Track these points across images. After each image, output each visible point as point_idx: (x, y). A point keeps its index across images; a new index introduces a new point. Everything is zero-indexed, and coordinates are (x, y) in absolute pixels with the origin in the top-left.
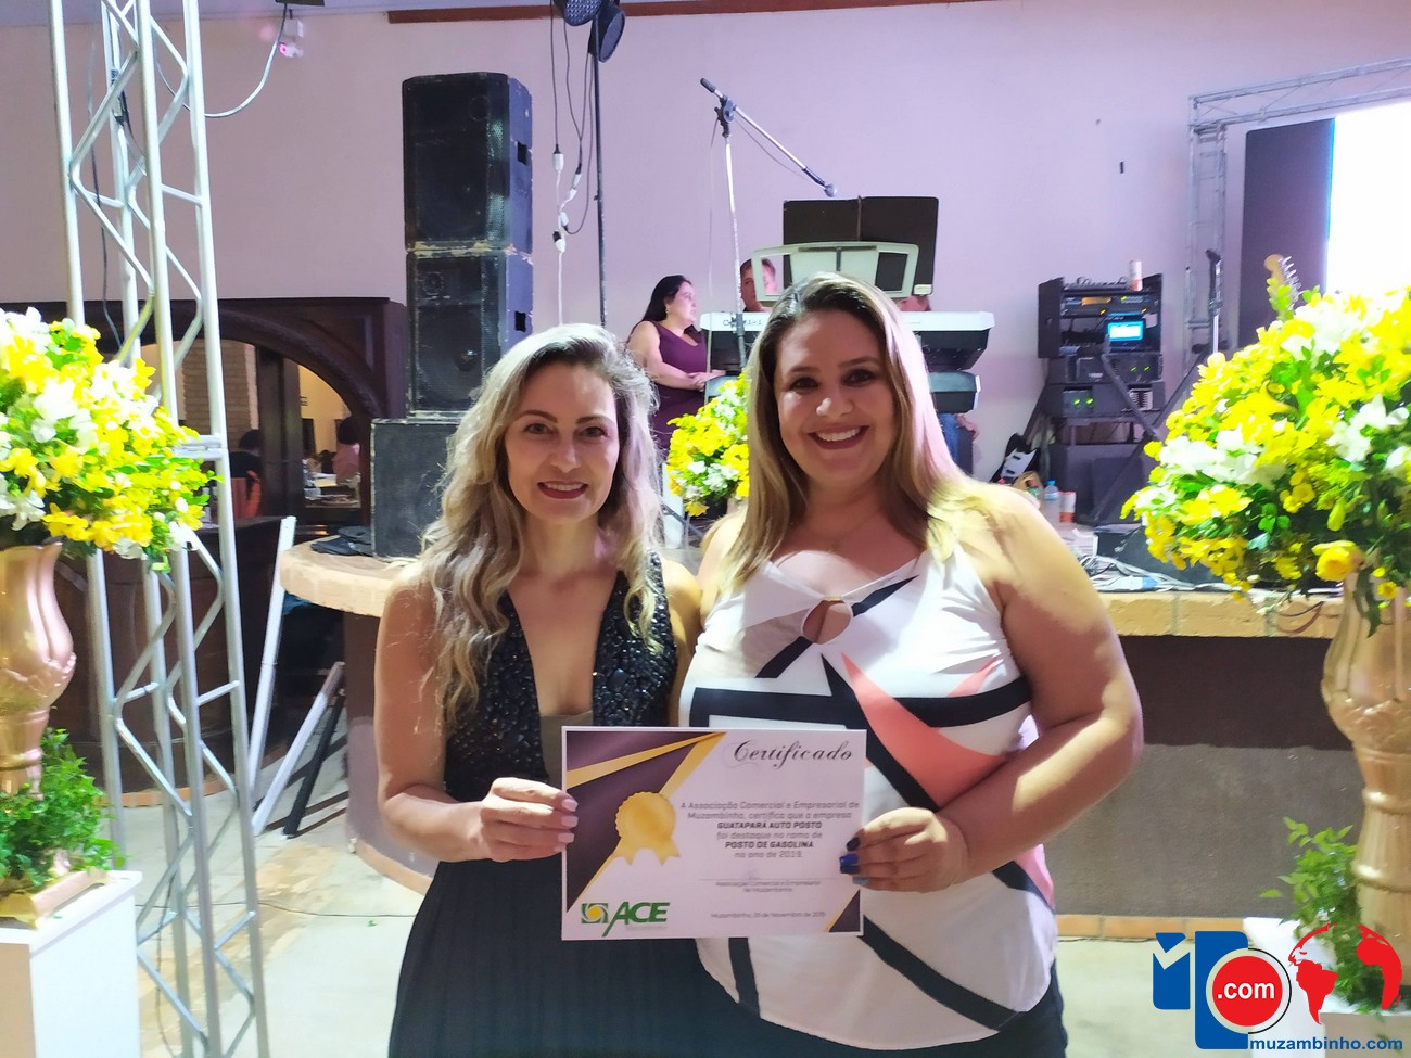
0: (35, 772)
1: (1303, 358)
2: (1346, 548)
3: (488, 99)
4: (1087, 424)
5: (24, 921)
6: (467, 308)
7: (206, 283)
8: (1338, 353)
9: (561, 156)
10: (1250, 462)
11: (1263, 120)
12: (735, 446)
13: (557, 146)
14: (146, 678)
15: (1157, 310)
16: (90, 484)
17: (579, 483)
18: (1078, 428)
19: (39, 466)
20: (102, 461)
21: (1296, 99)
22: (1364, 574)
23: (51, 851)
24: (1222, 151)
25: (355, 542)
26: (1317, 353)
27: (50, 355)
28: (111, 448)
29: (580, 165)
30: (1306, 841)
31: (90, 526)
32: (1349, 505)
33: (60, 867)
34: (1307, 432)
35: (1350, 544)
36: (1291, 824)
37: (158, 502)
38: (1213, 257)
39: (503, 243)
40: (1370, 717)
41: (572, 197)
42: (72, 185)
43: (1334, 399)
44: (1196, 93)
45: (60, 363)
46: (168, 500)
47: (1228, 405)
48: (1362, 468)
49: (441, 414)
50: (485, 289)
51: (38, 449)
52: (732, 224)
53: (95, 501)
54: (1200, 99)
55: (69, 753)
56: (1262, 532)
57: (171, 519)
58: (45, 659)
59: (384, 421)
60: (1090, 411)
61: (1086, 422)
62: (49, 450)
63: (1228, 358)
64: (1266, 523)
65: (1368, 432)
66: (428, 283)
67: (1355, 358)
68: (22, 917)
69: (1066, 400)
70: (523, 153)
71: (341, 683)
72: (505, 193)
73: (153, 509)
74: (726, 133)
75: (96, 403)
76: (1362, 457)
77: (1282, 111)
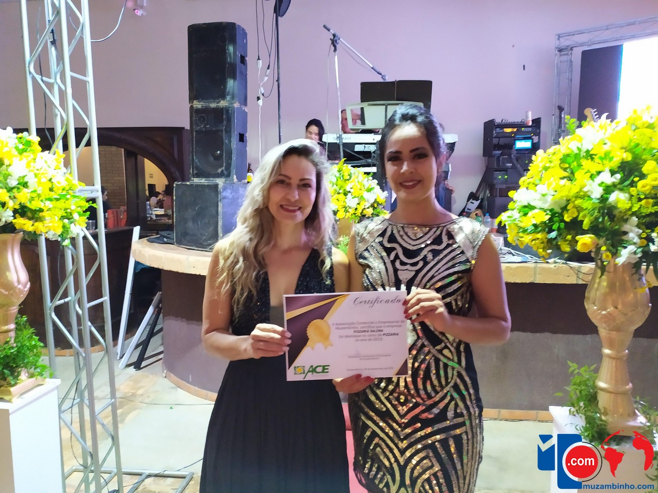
0: (12, 334)
1: (576, 151)
2: (590, 237)
3: (227, 34)
4: (505, 187)
5: (7, 399)
6: (217, 131)
7: (91, 117)
8: (593, 149)
9: (261, 61)
10: (550, 199)
11: (590, 45)
12: (336, 195)
13: (259, 56)
14: (65, 295)
15: (538, 134)
16: (34, 206)
17: (297, 206)
18: (500, 189)
19: (10, 197)
20: (39, 196)
21: (605, 35)
22: (598, 249)
23: (20, 369)
24: (571, 60)
25: (166, 238)
26: (584, 149)
27: (17, 148)
28: (43, 190)
29: (269, 65)
30: (577, 371)
31: (33, 225)
32: (592, 218)
33: (23, 376)
34: (575, 185)
35: (593, 236)
36: (570, 363)
37: (65, 215)
38: (561, 109)
39: (233, 102)
40: (604, 315)
41: (265, 80)
42: (30, 73)
43: (588, 170)
44: (560, 32)
45: (21, 152)
46: (71, 215)
48: (599, 201)
49: (205, 180)
50: (225, 123)
51: (10, 190)
52: (337, 93)
53: (36, 213)
54: (561, 36)
55: (28, 326)
56: (554, 230)
57: (71, 223)
58: (16, 284)
59: (179, 183)
62: (15, 190)
63: (545, 152)
64: (555, 227)
65: (603, 185)
66: (200, 119)
67: (600, 151)
68: (6, 398)
69: (495, 176)
70: (243, 60)
71: (160, 301)
72: (234, 78)
73: (63, 218)
74: (335, 50)
75: (38, 170)
76: (599, 196)
77: (599, 41)
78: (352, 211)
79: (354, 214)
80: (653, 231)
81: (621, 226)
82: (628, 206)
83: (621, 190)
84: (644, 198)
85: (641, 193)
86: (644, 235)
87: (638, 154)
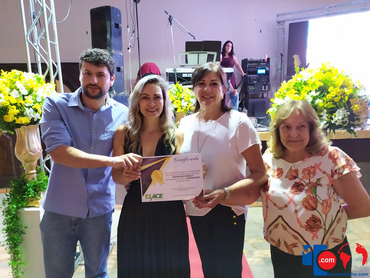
1: (301, 82)
8: (307, 81)
9: (129, 28)
11: (293, 21)
13: (128, 26)
15: (269, 66)
17: (155, 109)
18: (251, 94)
21: (300, 16)
24: (284, 28)
26: (303, 81)
34: (301, 97)
38: (282, 55)
42: (27, 40)
43: (306, 90)
44: (278, 13)
47: (286, 91)
52: (173, 47)
54: (279, 15)
60: (254, 90)
61: (253, 93)
65: (312, 96)
67: (310, 82)
68: (36, 205)
69: (248, 87)
74: (171, 24)
77: (297, 18)
78: (185, 108)
79: (186, 110)
80: (332, 115)
81: (320, 113)
82: (323, 105)
83: (320, 98)
84: (329, 102)
85: (328, 100)
86: (329, 117)
87: (326, 83)
